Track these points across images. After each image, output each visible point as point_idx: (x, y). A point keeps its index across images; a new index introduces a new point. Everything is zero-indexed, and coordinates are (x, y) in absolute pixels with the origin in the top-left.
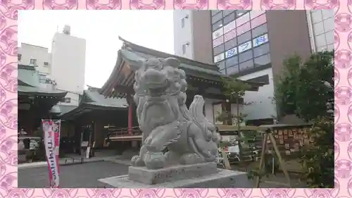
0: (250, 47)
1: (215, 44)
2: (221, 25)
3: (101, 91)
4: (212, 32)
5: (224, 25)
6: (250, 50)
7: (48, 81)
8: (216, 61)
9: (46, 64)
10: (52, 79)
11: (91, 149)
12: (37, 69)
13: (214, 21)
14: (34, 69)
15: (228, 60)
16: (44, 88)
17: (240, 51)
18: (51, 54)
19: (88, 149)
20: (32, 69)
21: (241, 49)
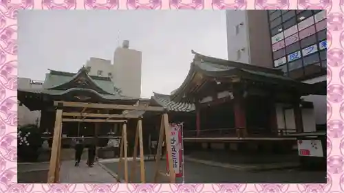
0: (315, 50)
1: (275, 48)
2: (281, 30)
4: (271, 36)
5: (284, 30)
6: (316, 52)
8: (276, 65)
9: (110, 74)
13: (272, 27)
14: (110, 80)
15: (291, 64)
17: (304, 54)
21: (305, 52)
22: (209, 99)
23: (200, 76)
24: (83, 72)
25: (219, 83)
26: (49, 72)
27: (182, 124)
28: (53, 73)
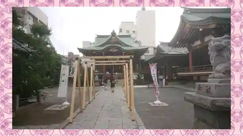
3: (169, 45)
7: (136, 42)
9: (134, 32)
10: (138, 40)
11: (166, 80)
12: (131, 36)
16: (136, 47)
18: (136, 25)
19: (164, 80)
20: (129, 36)
22: (198, 43)
23: (188, 25)
24: (113, 34)
25: (201, 30)
26: (96, 36)
27: (156, 64)
28: (99, 37)
